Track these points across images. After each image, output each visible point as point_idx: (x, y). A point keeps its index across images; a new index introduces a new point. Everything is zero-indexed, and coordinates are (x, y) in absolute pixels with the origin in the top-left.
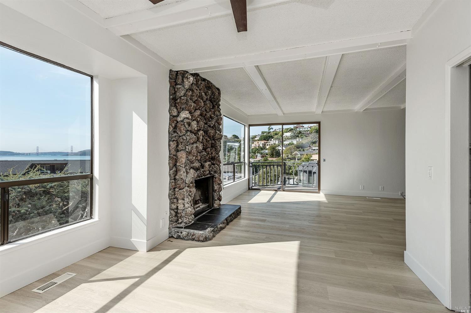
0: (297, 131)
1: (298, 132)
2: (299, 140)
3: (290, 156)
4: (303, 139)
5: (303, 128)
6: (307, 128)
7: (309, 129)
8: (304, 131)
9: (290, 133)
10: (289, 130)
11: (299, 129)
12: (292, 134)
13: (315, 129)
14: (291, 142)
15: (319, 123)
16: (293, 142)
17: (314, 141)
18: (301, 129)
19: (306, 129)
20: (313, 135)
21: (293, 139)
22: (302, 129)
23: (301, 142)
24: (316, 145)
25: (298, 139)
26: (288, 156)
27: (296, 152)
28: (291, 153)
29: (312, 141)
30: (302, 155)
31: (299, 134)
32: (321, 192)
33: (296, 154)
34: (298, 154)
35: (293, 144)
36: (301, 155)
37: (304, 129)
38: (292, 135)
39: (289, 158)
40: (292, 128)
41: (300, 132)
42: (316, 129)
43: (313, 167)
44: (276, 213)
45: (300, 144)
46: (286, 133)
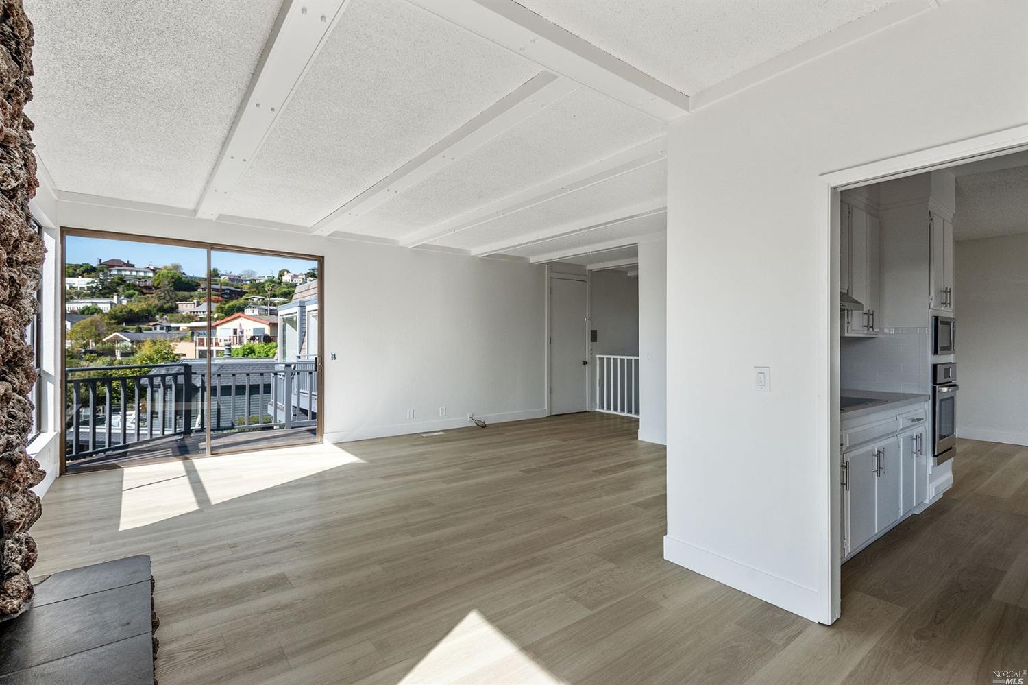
0: (111, 275)
1: (116, 280)
2: (120, 301)
3: (92, 345)
4: (133, 299)
5: (132, 269)
6: (145, 272)
7: (151, 274)
8: (135, 278)
9: (88, 280)
10: (82, 269)
11: (118, 270)
12: (93, 282)
13: (168, 277)
14: (89, 305)
15: (321, 260)
16: (99, 305)
17: (166, 306)
18: (123, 273)
19: (142, 274)
20: (164, 292)
21: (98, 297)
22: (128, 273)
23: (126, 307)
24: (172, 318)
25: (115, 297)
26: (85, 346)
27: (116, 333)
28: (98, 337)
29: (163, 307)
30: (138, 342)
31: (118, 284)
32: (325, 440)
33: (116, 340)
34: (123, 340)
35: (98, 311)
36: (132, 342)
37: (134, 273)
38: (94, 285)
39: (91, 352)
40: (94, 266)
41: (122, 280)
42: (173, 278)
43: (248, 375)
44: (282, 536)
45: (121, 312)
46: (70, 277)
